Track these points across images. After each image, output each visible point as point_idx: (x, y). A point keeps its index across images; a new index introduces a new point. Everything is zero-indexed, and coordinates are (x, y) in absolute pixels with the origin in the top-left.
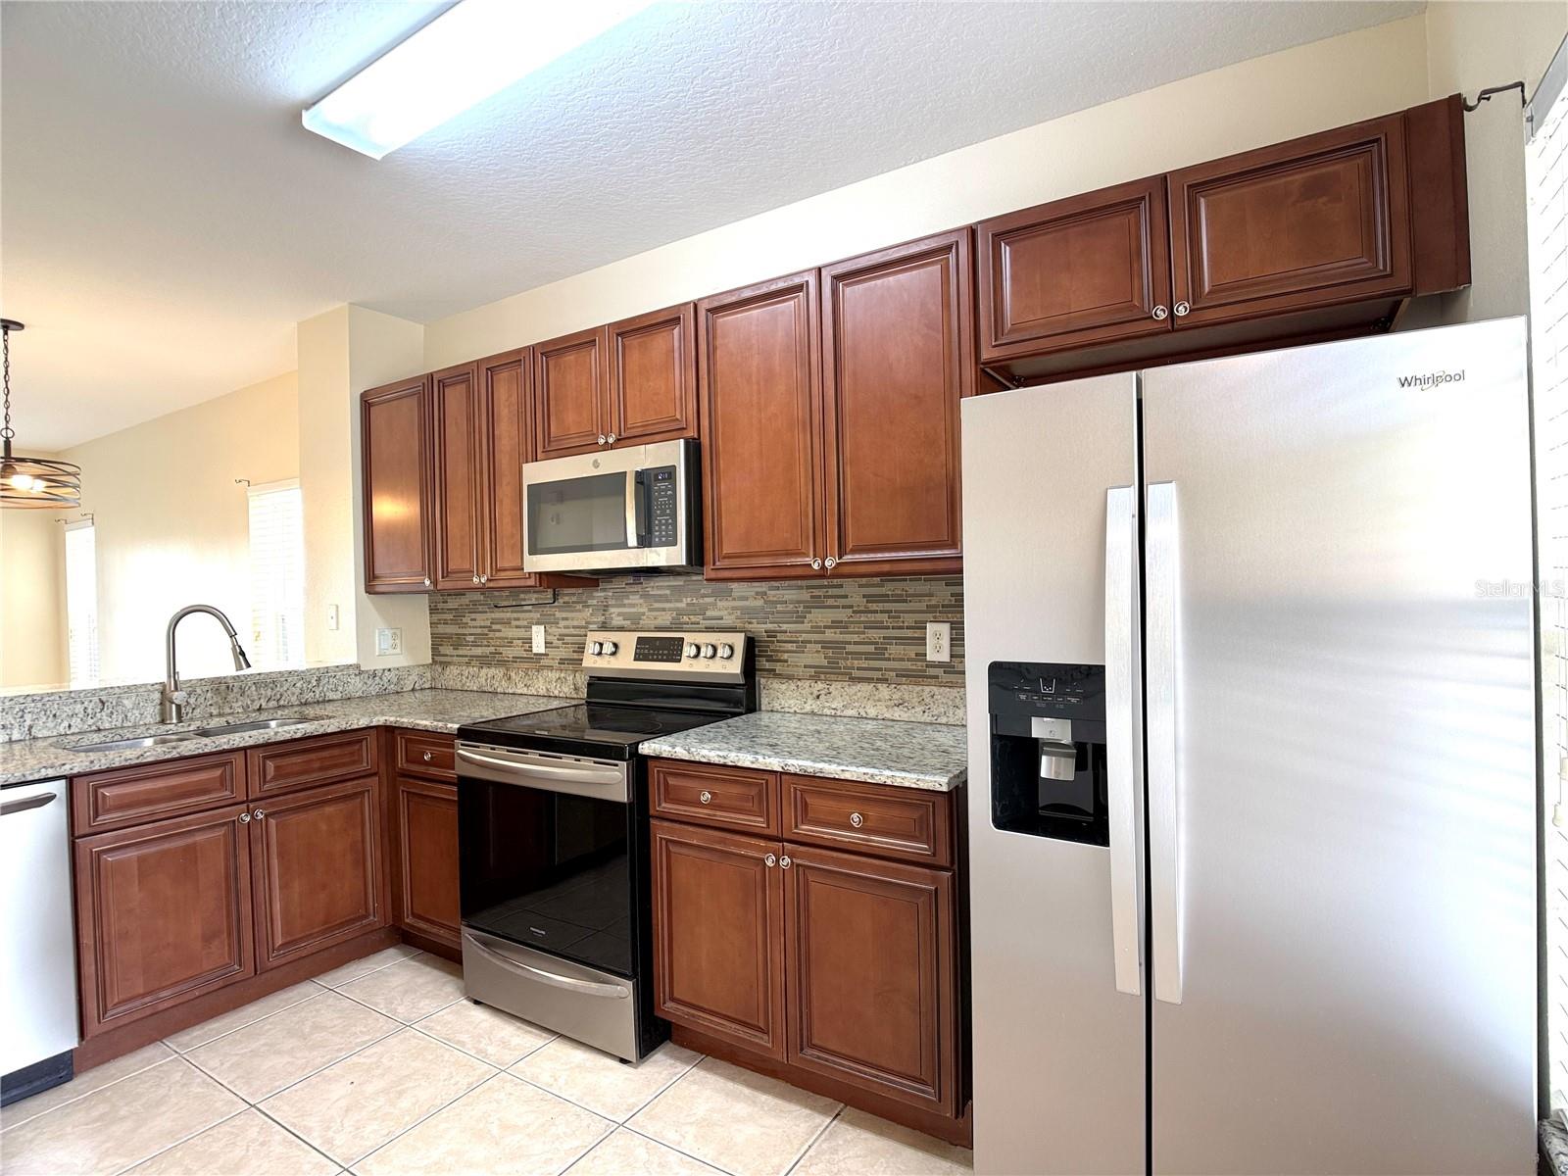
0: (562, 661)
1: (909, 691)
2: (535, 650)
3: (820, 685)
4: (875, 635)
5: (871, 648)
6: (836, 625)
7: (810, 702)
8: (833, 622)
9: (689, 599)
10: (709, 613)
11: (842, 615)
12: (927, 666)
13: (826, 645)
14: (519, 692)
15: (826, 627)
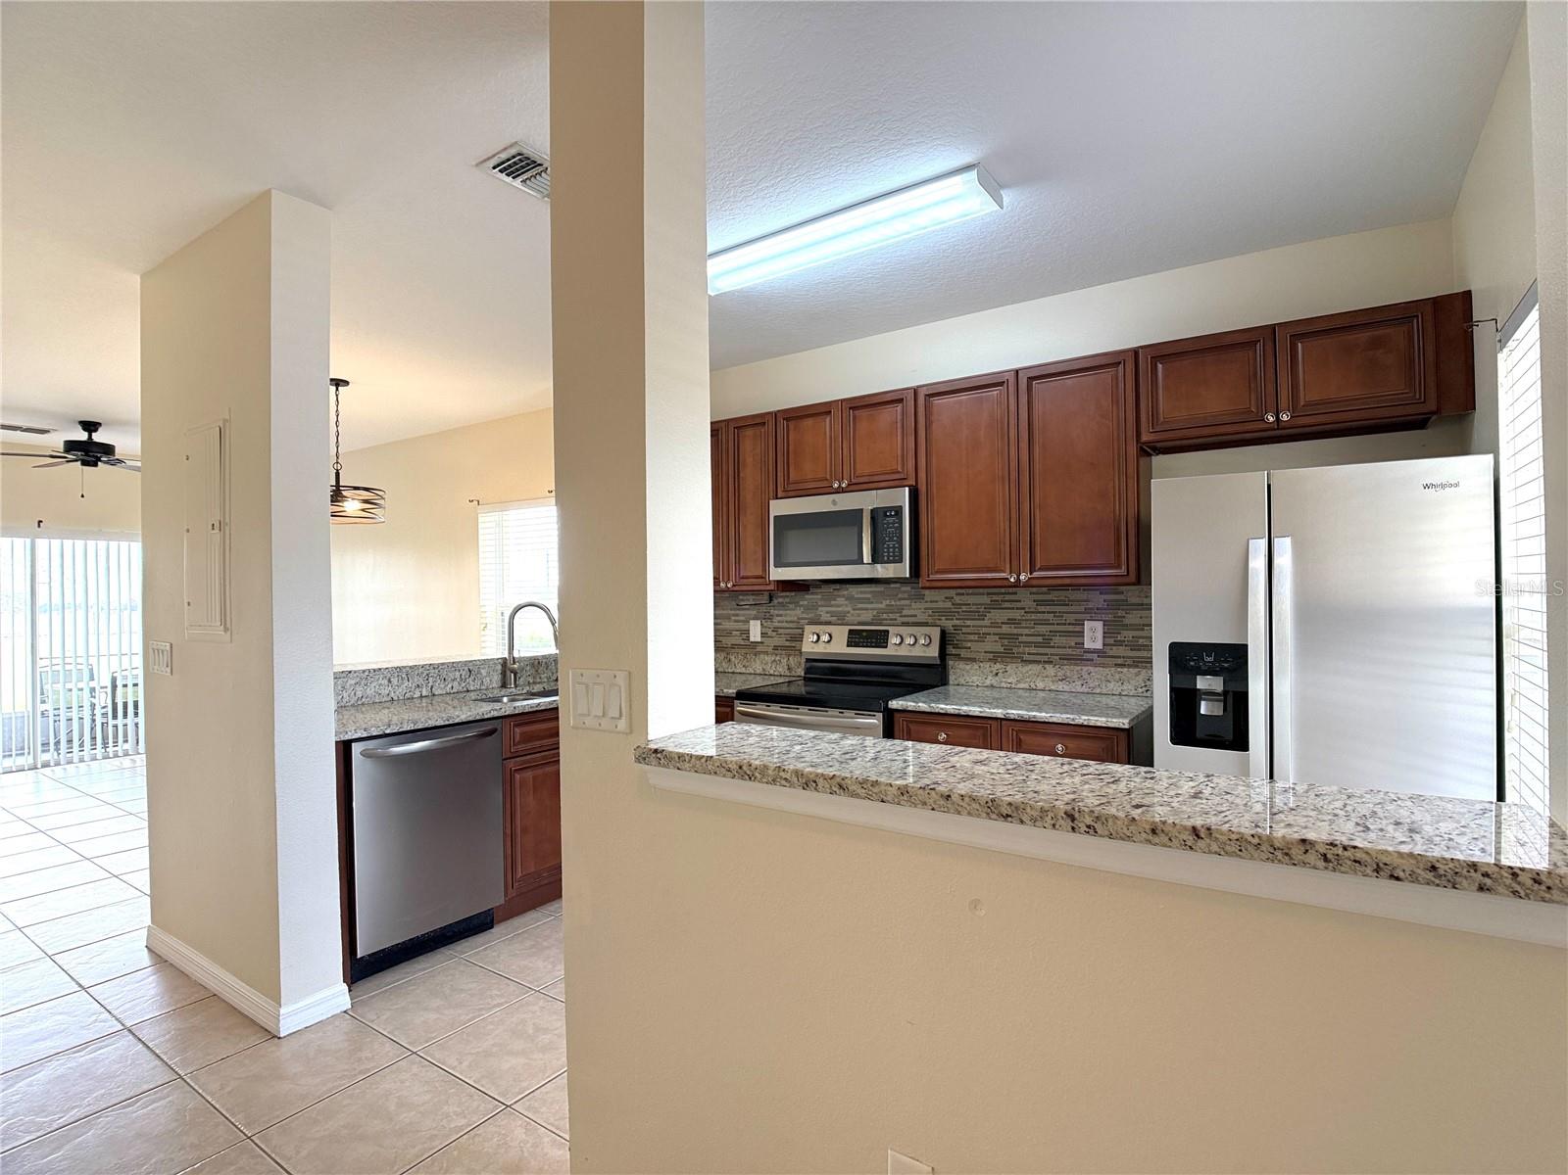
0: (776, 648)
1: (1068, 670)
2: (752, 639)
3: (998, 666)
4: (1043, 629)
5: (1040, 639)
6: (1011, 622)
7: (990, 678)
8: (1009, 619)
9: (888, 602)
10: (905, 612)
11: (1017, 615)
12: (1085, 652)
13: (1002, 636)
14: (738, 671)
15: (1002, 623)
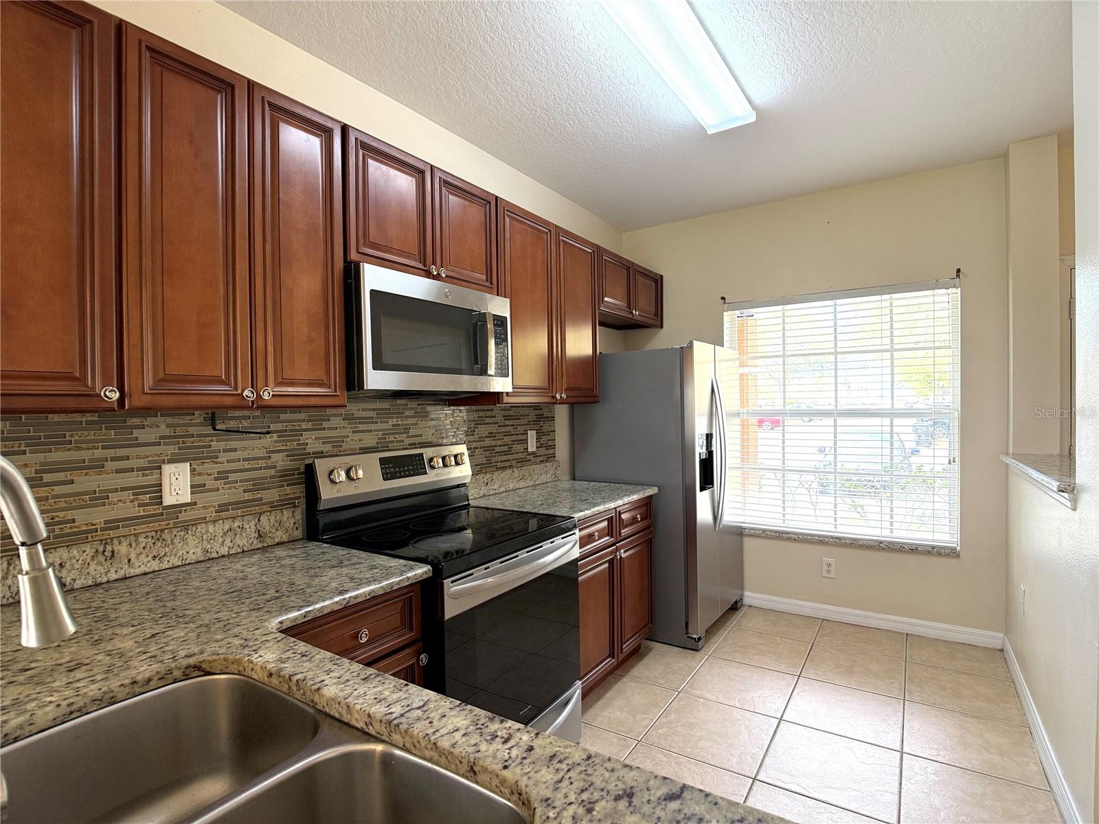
1: (526, 470)
2: (168, 500)
3: (488, 476)
4: (508, 440)
5: (506, 448)
6: (491, 435)
8: (489, 433)
10: (412, 432)
12: (528, 455)
13: (486, 448)
15: (486, 437)
